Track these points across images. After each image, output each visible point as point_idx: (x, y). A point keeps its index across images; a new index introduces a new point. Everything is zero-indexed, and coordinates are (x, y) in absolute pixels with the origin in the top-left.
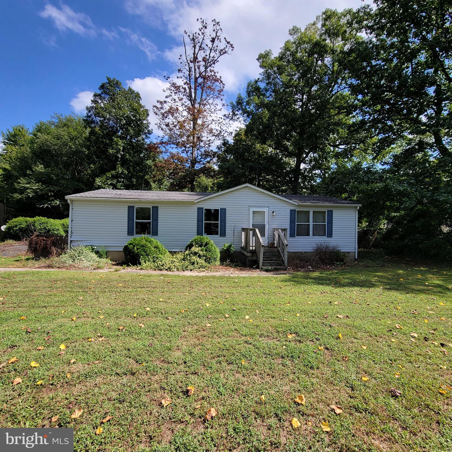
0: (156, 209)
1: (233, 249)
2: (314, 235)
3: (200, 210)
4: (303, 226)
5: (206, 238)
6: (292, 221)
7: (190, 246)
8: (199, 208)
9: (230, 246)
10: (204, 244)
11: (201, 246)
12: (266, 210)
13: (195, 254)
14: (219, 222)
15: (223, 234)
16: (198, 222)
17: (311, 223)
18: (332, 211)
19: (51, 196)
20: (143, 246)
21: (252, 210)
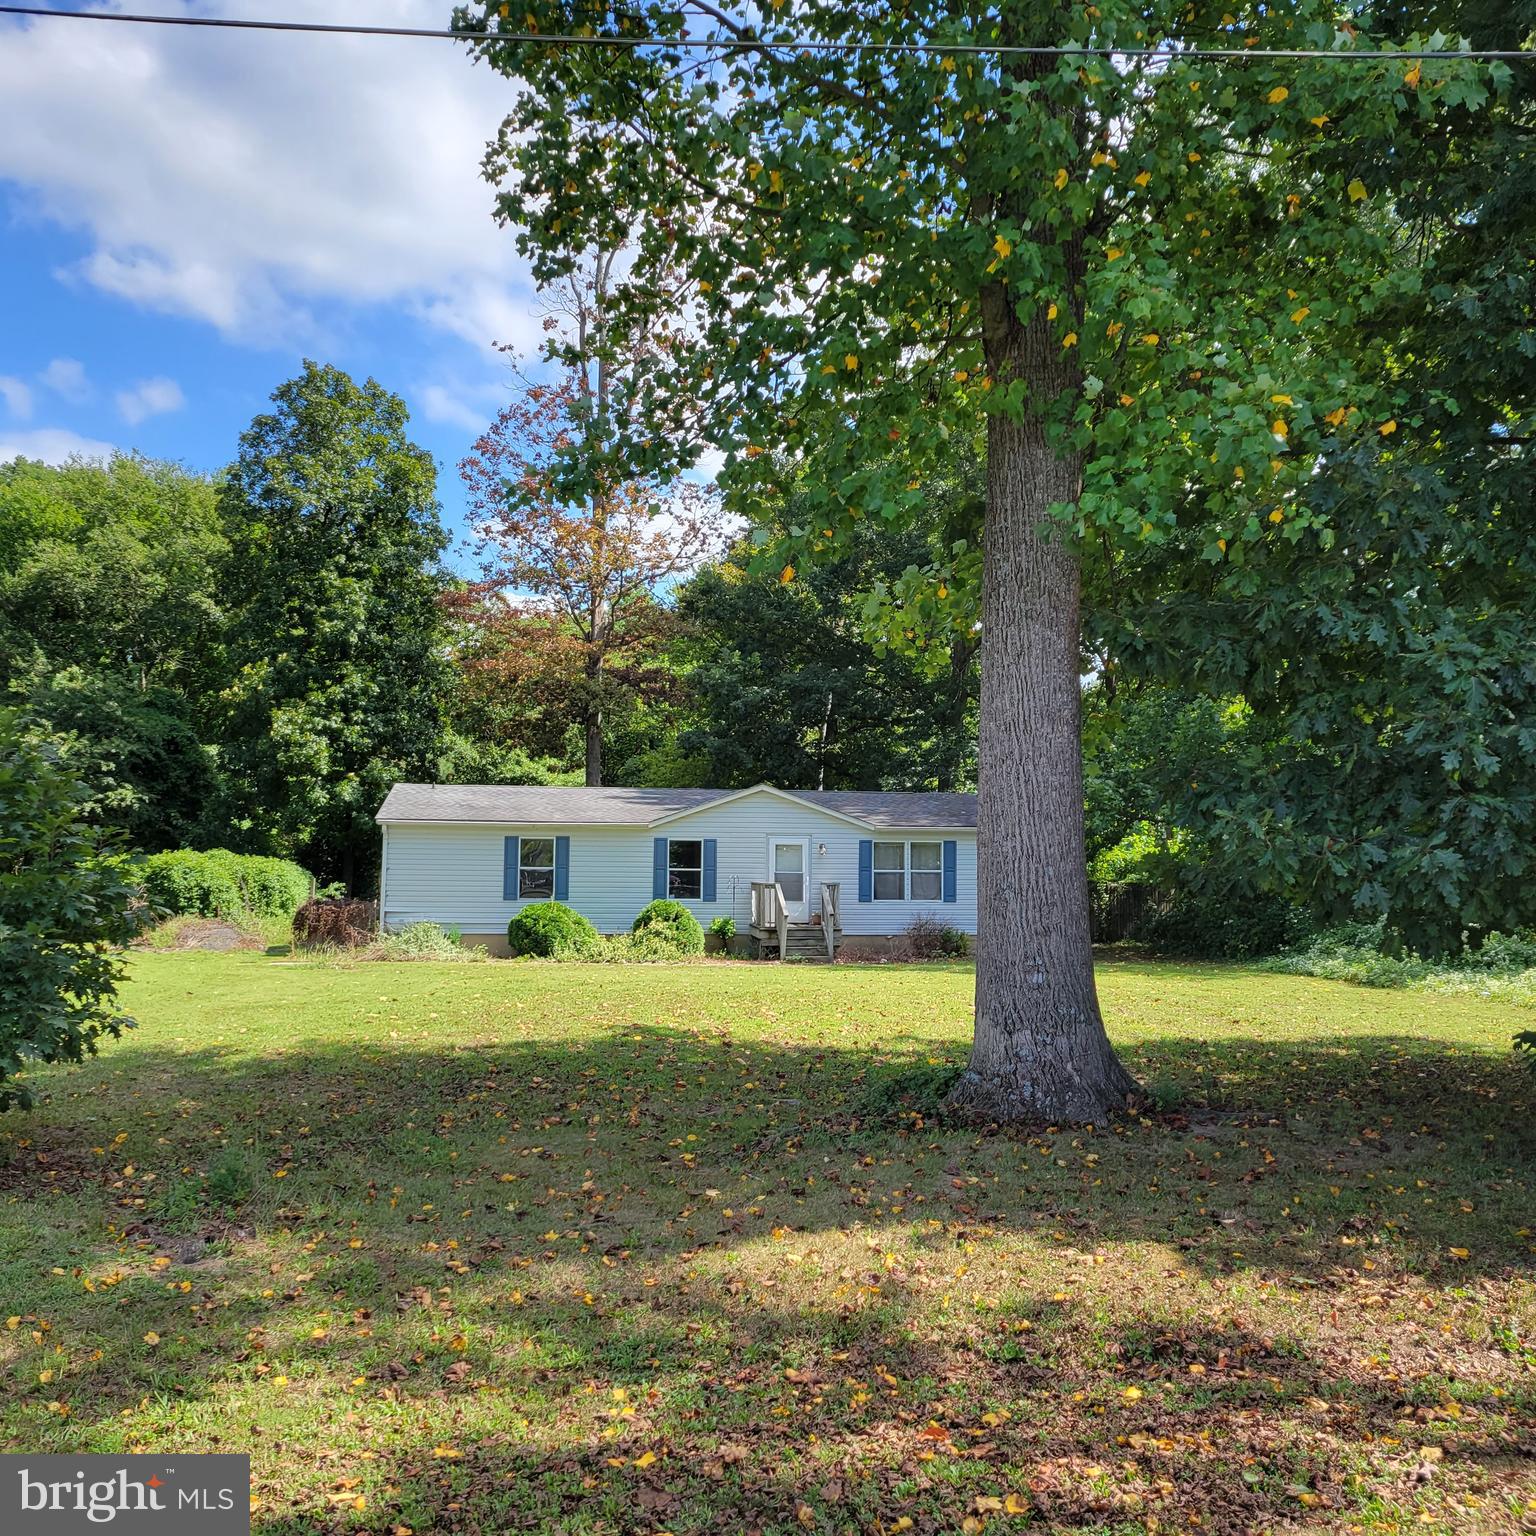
0: (564, 841)
1: (732, 929)
2: (914, 896)
3: (659, 842)
4: (891, 877)
5: (677, 904)
6: (864, 868)
7: (645, 920)
8: (657, 840)
9: (726, 922)
10: (673, 916)
11: (666, 919)
12: (804, 842)
13: (658, 934)
14: (702, 870)
15: (711, 896)
16: (655, 869)
17: (907, 871)
18: (954, 843)
19: (109, 773)
20: (553, 920)
21: (774, 842)
